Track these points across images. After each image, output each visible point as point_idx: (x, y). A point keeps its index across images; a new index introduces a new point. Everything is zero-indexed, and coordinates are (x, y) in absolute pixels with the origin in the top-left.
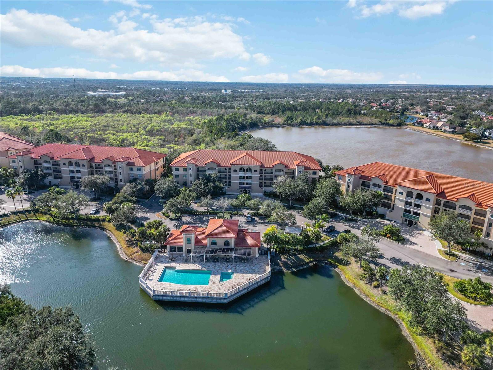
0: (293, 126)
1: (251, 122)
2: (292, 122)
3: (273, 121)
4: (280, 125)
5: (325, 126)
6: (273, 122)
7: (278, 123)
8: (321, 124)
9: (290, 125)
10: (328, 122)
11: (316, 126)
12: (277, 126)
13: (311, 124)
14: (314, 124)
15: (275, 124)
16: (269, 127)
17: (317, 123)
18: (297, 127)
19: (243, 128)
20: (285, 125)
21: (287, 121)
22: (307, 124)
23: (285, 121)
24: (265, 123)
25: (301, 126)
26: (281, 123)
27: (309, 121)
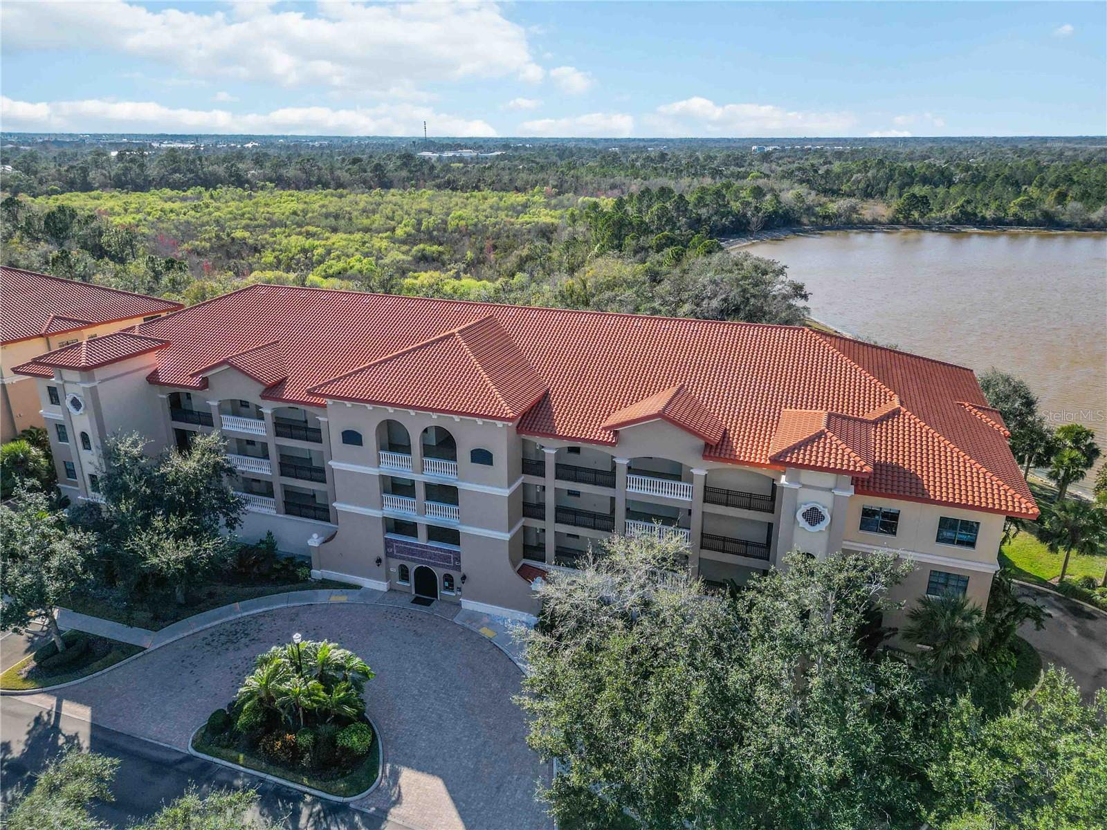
0: (923, 228)
1: (775, 212)
2: (923, 215)
3: (853, 209)
4: (880, 223)
5: (1053, 232)
6: (855, 216)
7: (870, 219)
8: (1035, 223)
9: (916, 225)
10: (1066, 218)
11: (1014, 230)
12: (869, 227)
13: (998, 224)
14: (1010, 224)
15: (861, 222)
16: (838, 229)
17: (1020, 222)
18: (941, 230)
19: (739, 228)
20: (898, 223)
21: (905, 211)
22: (983, 223)
23: (898, 211)
24: (825, 217)
25: (957, 227)
26: (884, 220)
27: (989, 214)
